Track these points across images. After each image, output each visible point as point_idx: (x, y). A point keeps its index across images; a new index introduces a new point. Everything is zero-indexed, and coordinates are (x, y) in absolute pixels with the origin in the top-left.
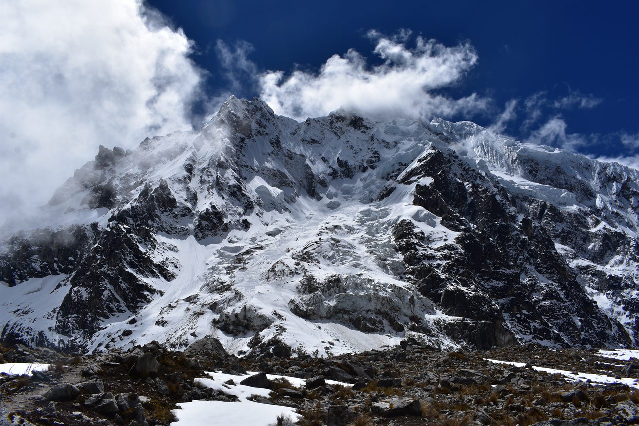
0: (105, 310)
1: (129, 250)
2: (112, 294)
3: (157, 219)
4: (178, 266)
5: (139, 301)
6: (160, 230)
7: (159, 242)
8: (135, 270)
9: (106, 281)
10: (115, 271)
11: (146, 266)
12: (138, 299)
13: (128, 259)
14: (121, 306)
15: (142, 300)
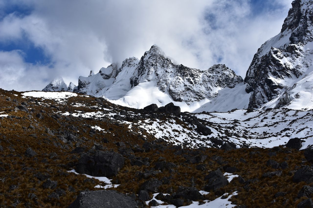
0: (256, 103)
1: (274, 65)
2: (261, 94)
3: (308, 34)
4: (309, 65)
5: (273, 96)
6: (309, 41)
7: (304, 51)
8: (275, 77)
9: (259, 87)
10: (264, 81)
11: (284, 72)
12: (273, 94)
13: (272, 70)
14: (264, 100)
15: (275, 94)
